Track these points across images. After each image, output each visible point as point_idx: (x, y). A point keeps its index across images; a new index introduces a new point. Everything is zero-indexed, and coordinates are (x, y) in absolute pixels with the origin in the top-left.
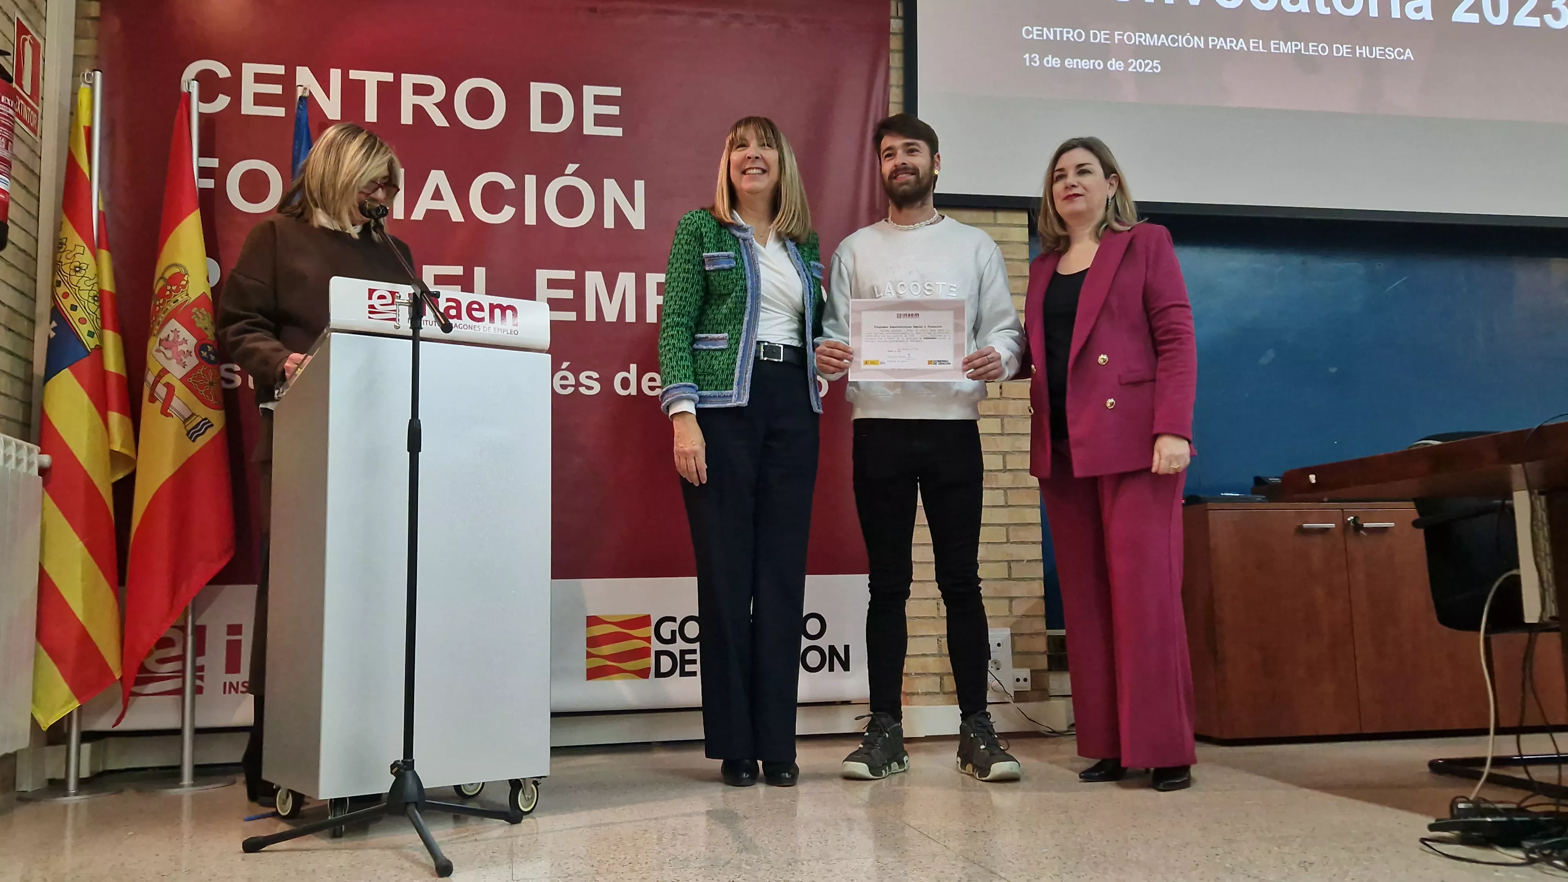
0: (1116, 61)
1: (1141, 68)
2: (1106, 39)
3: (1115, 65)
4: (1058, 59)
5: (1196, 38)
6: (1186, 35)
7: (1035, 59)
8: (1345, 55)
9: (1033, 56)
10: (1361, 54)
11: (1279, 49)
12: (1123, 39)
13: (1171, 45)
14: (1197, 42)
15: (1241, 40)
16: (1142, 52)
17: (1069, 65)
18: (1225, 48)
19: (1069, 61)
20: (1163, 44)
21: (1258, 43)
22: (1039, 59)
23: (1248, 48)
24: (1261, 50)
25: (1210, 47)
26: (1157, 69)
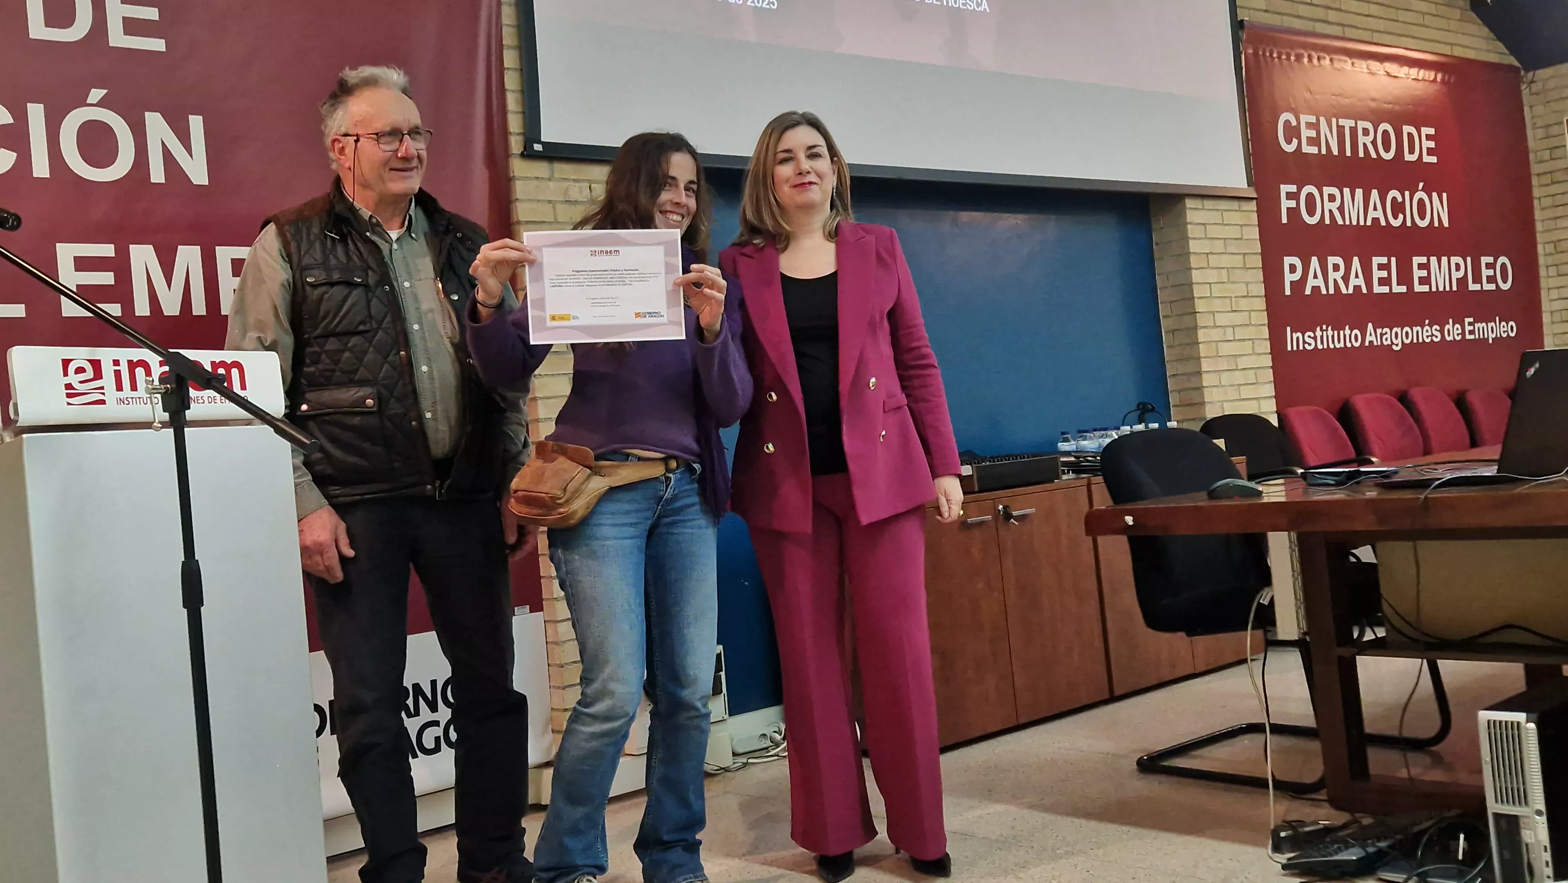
1: (758, 3)
8: (934, 2)
26: (774, 5)
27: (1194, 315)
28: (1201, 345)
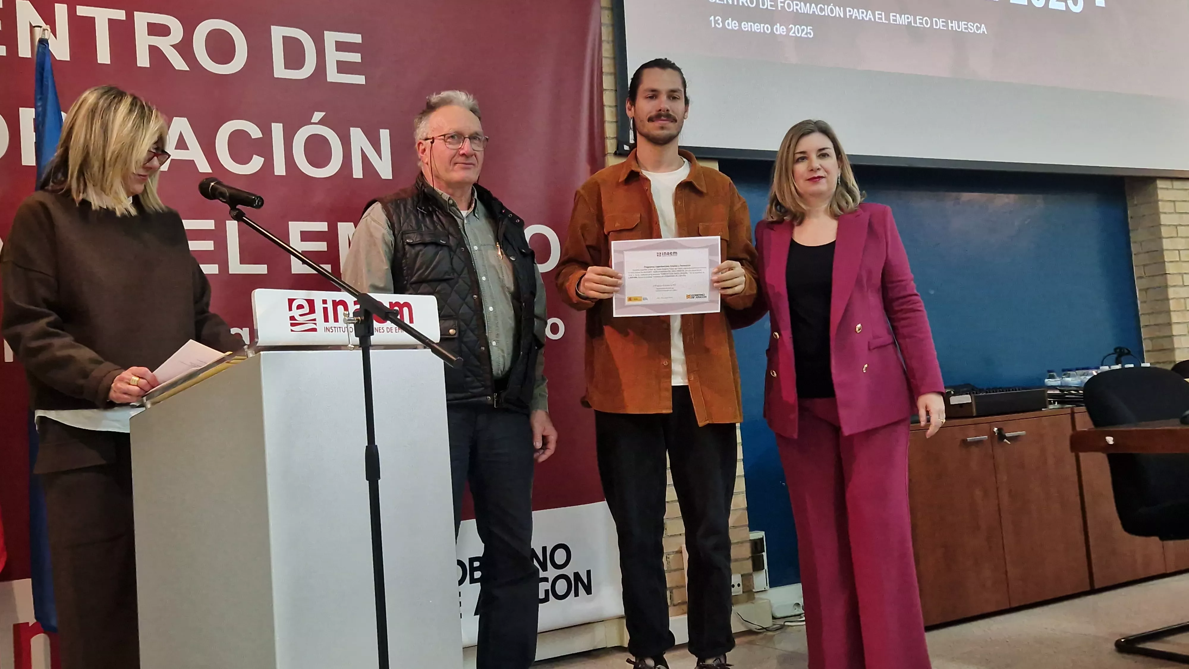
0: (780, 26)
1: (798, 33)
2: (771, 6)
3: (780, 30)
4: (736, 22)
5: (837, 8)
6: (830, 5)
7: (719, 22)
8: (941, 28)
9: (717, 18)
10: (952, 27)
11: (895, 20)
12: (784, 6)
13: (820, 13)
14: (838, 12)
15: (869, 12)
16: (799, 19)
17: (745, 28)
18: (858, 18)
19: (745, 25)
20: (814, 12)
21: (881, 15)
22: (722, 22)
23: (875, 19)
24: (884, 21)
25: (848, 17)
26: (811, 34)
27: (1164, 275)
28: (1171, 302)
